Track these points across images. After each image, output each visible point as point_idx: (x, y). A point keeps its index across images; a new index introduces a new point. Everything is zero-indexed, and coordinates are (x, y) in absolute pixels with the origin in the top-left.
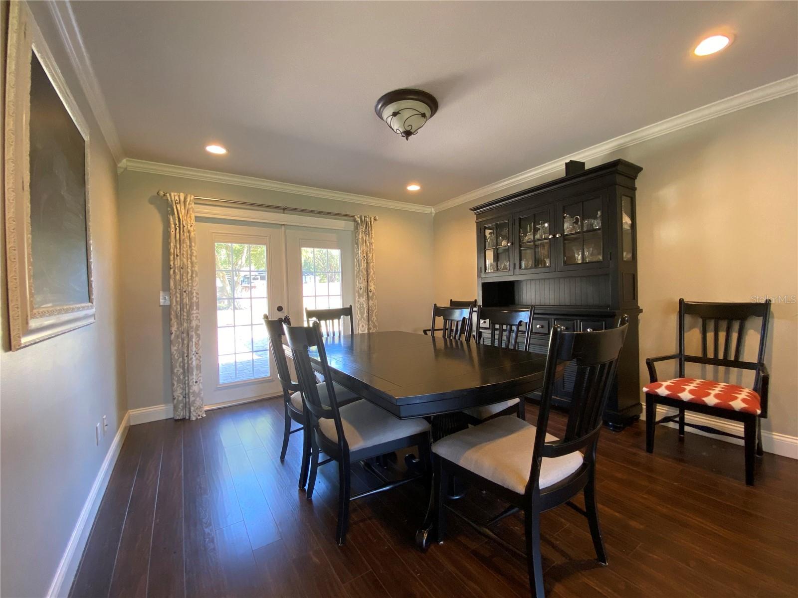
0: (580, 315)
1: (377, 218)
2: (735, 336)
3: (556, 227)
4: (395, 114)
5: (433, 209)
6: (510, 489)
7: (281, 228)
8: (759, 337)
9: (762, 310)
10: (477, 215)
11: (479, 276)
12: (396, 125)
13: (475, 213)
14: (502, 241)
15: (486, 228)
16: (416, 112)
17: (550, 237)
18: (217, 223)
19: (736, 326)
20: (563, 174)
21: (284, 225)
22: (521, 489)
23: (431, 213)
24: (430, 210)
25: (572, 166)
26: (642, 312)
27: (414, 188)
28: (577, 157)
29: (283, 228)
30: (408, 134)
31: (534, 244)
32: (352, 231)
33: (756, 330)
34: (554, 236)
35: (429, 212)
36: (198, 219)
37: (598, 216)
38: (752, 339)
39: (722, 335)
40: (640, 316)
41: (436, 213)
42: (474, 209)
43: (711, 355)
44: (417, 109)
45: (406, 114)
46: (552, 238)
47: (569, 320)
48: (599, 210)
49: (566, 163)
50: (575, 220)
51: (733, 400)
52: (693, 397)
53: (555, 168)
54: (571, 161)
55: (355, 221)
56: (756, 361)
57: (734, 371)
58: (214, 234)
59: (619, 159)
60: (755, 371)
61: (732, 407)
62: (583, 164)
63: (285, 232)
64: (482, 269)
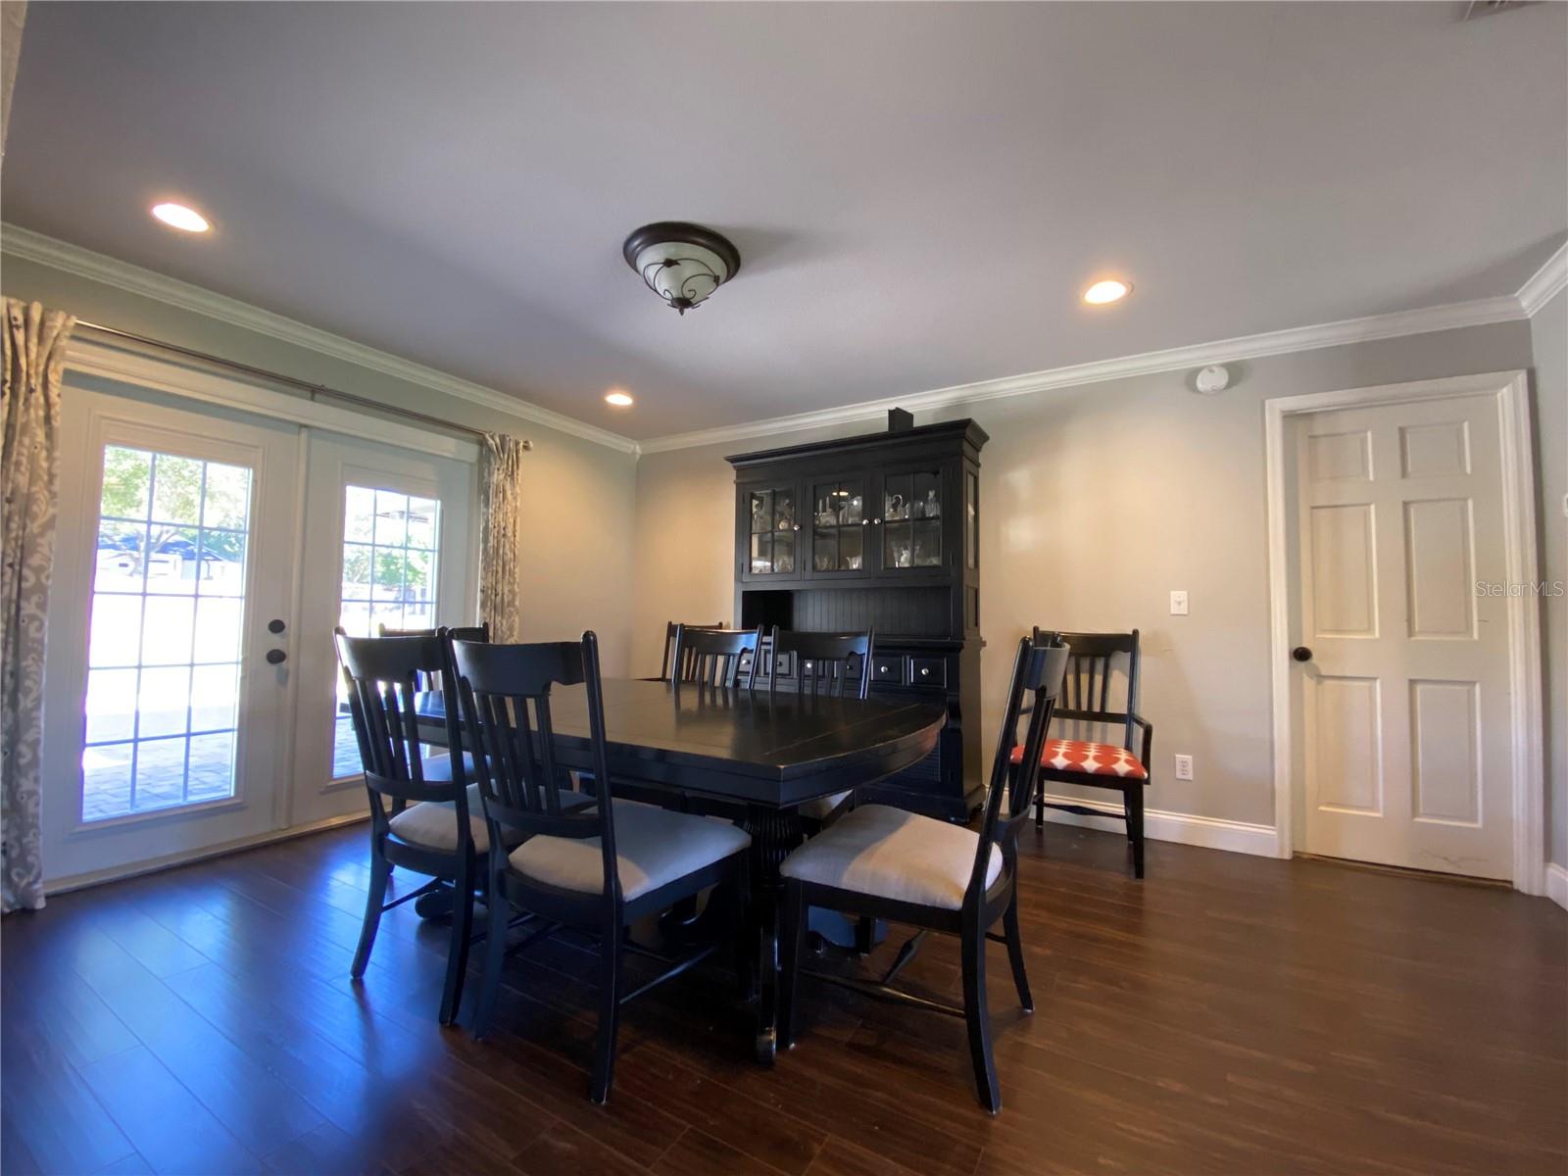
0: (907, 648)
1: (531, 444)
2: (1098, 679)
3: (872, 508)
4: (669, 263)
5: (638, 447)
6: (938, 905)
7: (299, 433)
8: (1126, 681)
9: (1128, 643)
10: (739, 470)
11: (738, 579)
12: (664, 283)
13: (735, 467)
14: (780, 521)
15: (753, 496)
16: (705, 271)
17: (865, 522)
18: (120, 395)
19: (1100, 665)
20: (884, 427)
21: (306, 426)
22: (957, 903)
23: (634, 453)
24: (632, 447)
25: (898, 416)
26: (985, 645)
27: (619, 399)
28: (907, 403)
29: (304, 435)
30: (683, 303)
31: (839, 531)
32: (471, 464)
33: (1122, 670)
34: (871, 522)
35: (630, 452)
36: (71, 378)
37: (929, 498)
38: (1119, 682)
39: (1084, 678)
40: (984, 652)
41: (642, 456)
42: (733, 460)
43: (1072, 706)
44: (707, 264)
45: (688, 269)
46: (867, 524)
47: (893, 655)
48: (931, 489)
49: (890, 411)
50: (894, 501)
51: (1116, 762)
52: (1069, 762)
53: (871, 415)
54: (897, 409)
55: (482, 442)
56: (1126, 712)
57: (1098, 725)
58: (104, 421)
59: (970, 420)
60: (1125, 725)
61: (1116, 772)
62: (911, 416)
63: (309, 445)
64: (743, 566)
